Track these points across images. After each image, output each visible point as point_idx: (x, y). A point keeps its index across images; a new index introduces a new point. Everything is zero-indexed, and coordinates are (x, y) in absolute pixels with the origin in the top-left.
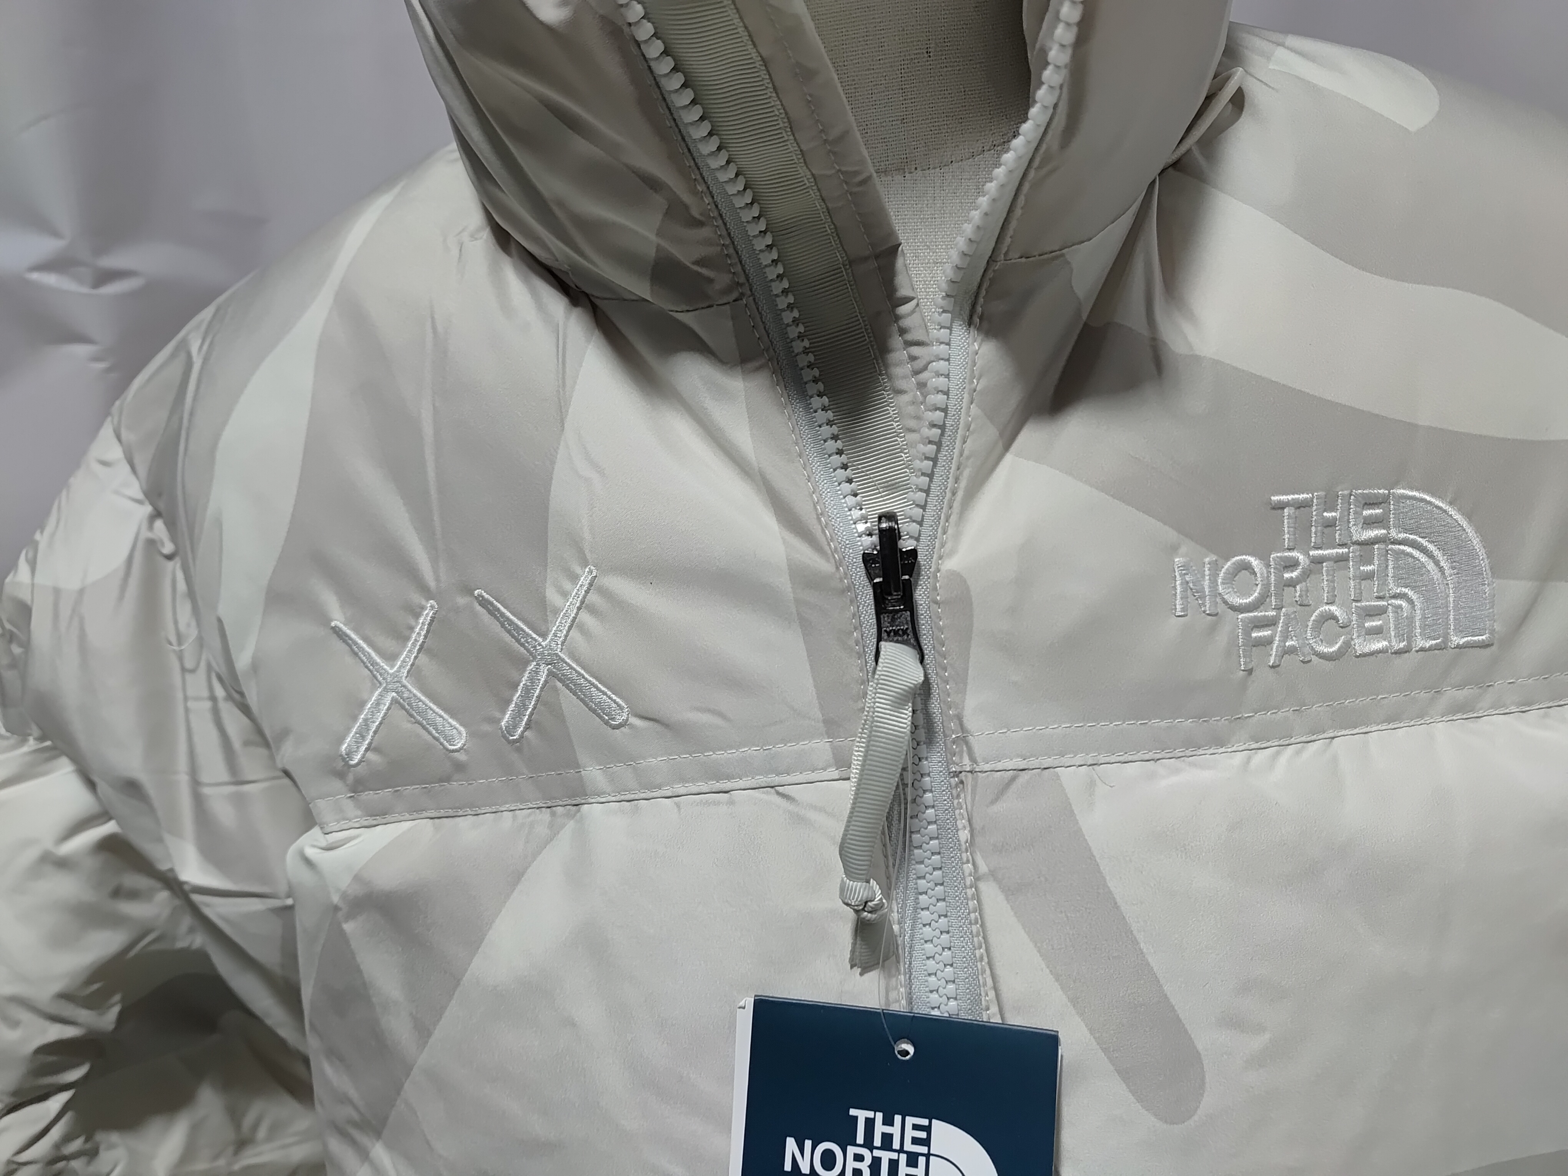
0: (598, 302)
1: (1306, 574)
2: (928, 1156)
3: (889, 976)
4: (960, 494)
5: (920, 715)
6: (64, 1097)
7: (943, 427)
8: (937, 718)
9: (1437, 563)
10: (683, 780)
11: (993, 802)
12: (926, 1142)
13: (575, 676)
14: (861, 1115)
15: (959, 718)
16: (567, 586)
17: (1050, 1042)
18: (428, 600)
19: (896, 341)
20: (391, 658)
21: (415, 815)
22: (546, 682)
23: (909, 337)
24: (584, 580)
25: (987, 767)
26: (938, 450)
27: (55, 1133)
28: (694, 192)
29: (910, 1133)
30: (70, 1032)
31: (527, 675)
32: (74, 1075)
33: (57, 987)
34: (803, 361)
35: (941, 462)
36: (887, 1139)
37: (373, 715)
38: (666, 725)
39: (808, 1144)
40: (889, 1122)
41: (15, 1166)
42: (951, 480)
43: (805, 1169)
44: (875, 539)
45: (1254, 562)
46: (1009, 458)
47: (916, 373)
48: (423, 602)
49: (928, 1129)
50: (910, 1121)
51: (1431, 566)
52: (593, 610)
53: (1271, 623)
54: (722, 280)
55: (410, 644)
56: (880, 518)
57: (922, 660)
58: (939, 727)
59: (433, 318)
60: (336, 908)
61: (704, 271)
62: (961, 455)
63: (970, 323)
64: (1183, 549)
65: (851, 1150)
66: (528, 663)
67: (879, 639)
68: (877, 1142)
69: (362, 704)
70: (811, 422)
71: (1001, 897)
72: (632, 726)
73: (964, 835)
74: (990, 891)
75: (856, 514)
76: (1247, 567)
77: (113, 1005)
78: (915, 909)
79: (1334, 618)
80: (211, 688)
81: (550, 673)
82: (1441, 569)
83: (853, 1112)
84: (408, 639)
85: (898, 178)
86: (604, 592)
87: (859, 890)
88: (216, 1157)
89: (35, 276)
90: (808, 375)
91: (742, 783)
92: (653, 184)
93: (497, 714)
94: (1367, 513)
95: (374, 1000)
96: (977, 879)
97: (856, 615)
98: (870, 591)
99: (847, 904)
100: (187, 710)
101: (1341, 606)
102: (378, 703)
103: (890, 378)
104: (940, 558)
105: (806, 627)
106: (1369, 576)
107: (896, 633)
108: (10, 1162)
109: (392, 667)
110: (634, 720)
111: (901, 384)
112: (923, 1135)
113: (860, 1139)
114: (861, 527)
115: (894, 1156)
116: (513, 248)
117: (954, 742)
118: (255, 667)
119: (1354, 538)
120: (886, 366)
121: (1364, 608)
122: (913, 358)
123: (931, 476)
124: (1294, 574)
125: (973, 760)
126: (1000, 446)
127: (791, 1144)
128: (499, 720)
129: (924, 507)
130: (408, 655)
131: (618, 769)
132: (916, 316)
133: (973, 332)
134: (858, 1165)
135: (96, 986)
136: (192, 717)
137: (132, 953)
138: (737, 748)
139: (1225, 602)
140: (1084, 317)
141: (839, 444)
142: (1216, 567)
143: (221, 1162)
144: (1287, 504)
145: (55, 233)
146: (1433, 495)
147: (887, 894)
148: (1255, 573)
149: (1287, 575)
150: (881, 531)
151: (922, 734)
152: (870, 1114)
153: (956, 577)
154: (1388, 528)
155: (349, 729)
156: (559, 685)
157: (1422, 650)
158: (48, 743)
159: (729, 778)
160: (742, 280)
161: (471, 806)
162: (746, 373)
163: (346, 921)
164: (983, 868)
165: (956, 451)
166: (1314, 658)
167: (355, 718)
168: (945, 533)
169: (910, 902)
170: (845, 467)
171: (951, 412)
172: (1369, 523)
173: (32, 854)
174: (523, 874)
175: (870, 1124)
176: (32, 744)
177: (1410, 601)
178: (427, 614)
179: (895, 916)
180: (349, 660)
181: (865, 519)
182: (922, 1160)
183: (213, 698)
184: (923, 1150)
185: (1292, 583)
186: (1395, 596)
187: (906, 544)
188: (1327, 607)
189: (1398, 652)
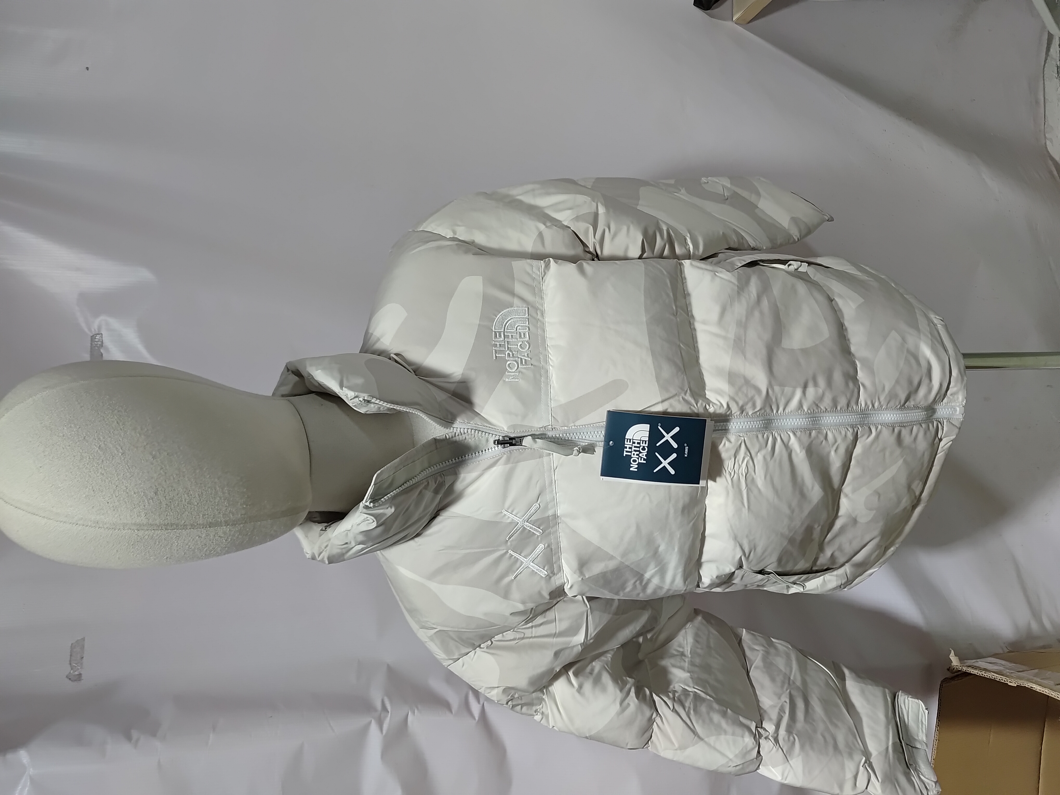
0: (439, 509)
1: (511, 351)
2: (633, 439)
3: (597, 446)
4: (490, 426)
5: (539, 437)
6: (654, 695)
7: (475, 430)
8: (540, 433)
9: (509, 320)
10: (552, 491)
11: (558, 421)
12: (630, 440)
13: (528, 516)
14: (625, 453)
15: (540, 428)
16: (507, 517)
17: (609, 412)
18: (508, 552)
19: (454, 438)
20: (522, 563)
21: (560, 558)
22: (529, 523)
23: (454, 436)
24: (506, 513)
25: (551, 422)
26: (480, 431)
27: (665, 699)
28: (423, 483)
29: (628, 443)
30: (633, 690)
31: (527, 528)
32: (648, 692)
33: (618, 692)
34: (457, 460)
35: (483, 430)
36: (630, 448)
37: (535, 568)
38: (540, 494)
39: (631, 465)
40: (626, 448)
41: (674, 710)
42: (487, 428)
43: (637, 466)
44: (499, 445)
45: (508, 363)
46: (482, 414)
47: (461, 434)
48: (509, 554)
49: (627, 439)
50: (626, 443)
51: (510, 322)
52: (513, 511)
53: (521, 359)
54: (439, 478)
55: (519, 558)
56: (495, 444)
57: (527, 436)
58: (542, 432)
59: (439, 551)
60: (582, 579)
61: (437, 482)
62: (481, 425)
63: (453, 423)
64: (505, 379)
65: (632, 456)
66: (524, 527)
67: (522, 445)
68: (630, 450)
69: (533, 571)
70: (472, 459)
71: (579, 421)
72: (540, 503)
73: (566, 428)
74: (578, 423)
75: (493, 449)
76: (509, 365)
77: (627, 679)
78: (582, 439)
79: (521, 345)
80: (529, 628)
81: (527, 522)
82: (511, 319)
83: (624, 455)
84: (517, 558)
85: (415, 436)
86: (508, 509)
87: (575, 452)
88: (685, 661)
89: (384, 732)
90: (460, 459)
91: (554, 478)
92: (421, 492)
93: (536, 536)
94: (498, 337)
95: (605, 571)
96: (575, 426)
97: (516, 450)
98: (511, 447)
99: (578, 455)
100: (535, 637)
101: (518, 343)
102: (533, 566)
103: (462, 440)
104: (504, 431)
105: (518, 462)
106: (512, 336)
107: (520, 442)
108: (672, 711)
109: (524, 563)
110: (538, 502)
111: (464, 438)
112: (629, 440)
113: (630, 454)
114: (496, 448)
115: (633, 447)
116: (421, 532)
117: (545, 429)
118: (523, 603)
119: (503, 339)
120: (459, 441)
121: (519, 338)
122: (458, 435)
123: (486, 432)
124: (511, 354)
125: (549, 425)
126: (480, 416)
127: (631, 469)
128: (538, 535)
129: (493, 434)
130: (521, 558)
131: (550, 506)
132: (450, 434)
133: (455, 422)
134: (635, 455)
135: (619, 682)
136: (536, 635)
137: (610, 671)
138: (545, 478)
139: (516, 370)
140: (450, 395)
141: (477, 453)
142: (509, 372)
143: (687, 660)
144: (496, 355)
145: (370, 723)
146: (494, 321)
147: (577, 446)
148: (510, 363)
149: (511, 356)
150: (498, 444)
151: (543, 436)
152: (625, 452)
153: (508, 428)
154: (501, 331)
155: (539, 574)
156: (530, 520)
157: (529, 324)
158: (545, 691)
159: (552, 480)
160: (439, 474)
161: (558, 543)
162: (460, 474)
163: (585, 577)
164: (573, 424)
165: (481, 427)
166: (530, 349)
167: (536, 573)
168: (498, 430)
169: (581, 440)
170: (482, 451)
171: (472, 428)
172: (500, 336)
173: (577, 695)
174: (574, 531)
175: (627, 452)
176: (545, 697)
177: (518, 326)
178: (512, 552)
179: (584, 444)
180: (522, 574)
181: (494, 447)
182: (634, 441)
183: (532, 627)
184: (632, 440)
185: (513, 354)
186: (517, 330)
187: (501, 438)
188: (518, 346)
189: (529, 330)
